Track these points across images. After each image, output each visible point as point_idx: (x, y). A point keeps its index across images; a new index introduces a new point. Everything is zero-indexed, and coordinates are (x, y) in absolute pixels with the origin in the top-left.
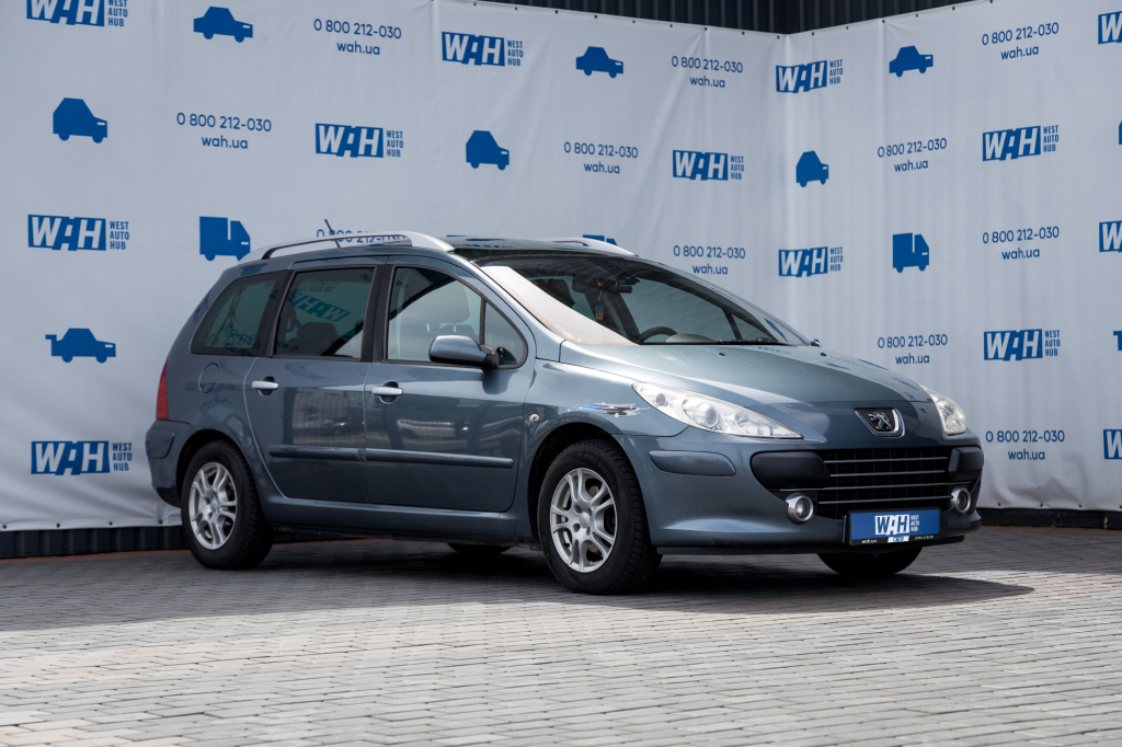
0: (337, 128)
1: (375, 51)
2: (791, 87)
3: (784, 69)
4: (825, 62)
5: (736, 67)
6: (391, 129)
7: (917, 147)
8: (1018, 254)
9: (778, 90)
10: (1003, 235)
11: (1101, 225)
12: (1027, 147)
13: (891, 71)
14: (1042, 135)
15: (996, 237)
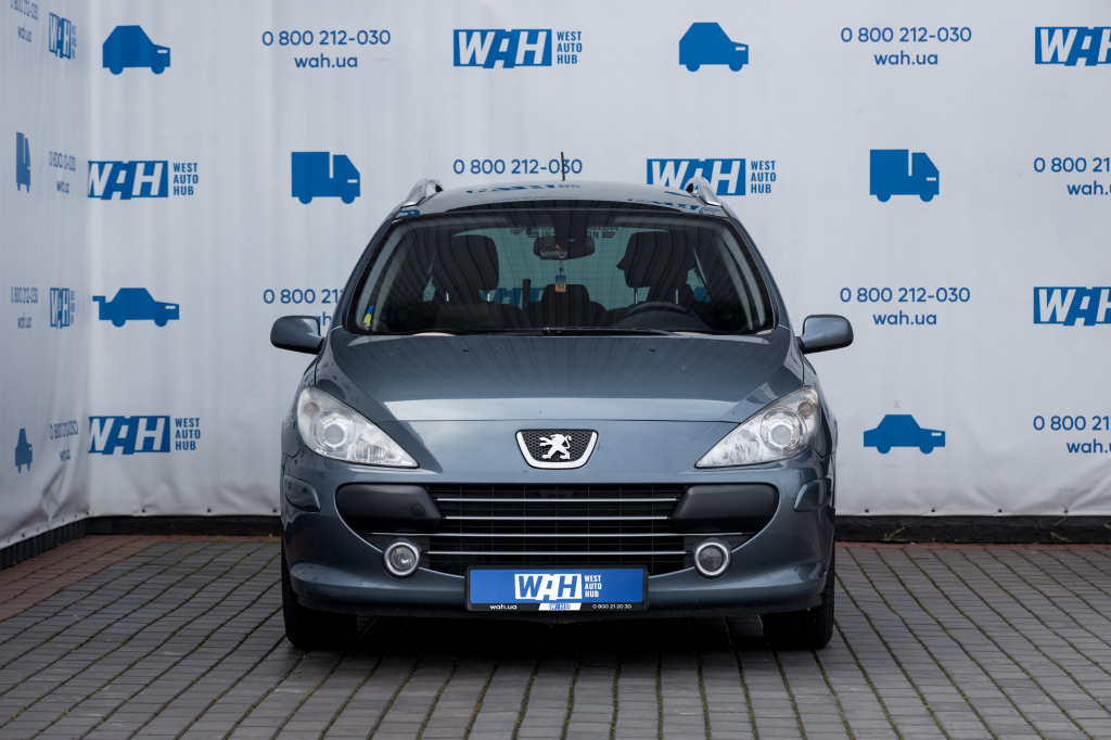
7: (336, 37)
12: (530, 54)
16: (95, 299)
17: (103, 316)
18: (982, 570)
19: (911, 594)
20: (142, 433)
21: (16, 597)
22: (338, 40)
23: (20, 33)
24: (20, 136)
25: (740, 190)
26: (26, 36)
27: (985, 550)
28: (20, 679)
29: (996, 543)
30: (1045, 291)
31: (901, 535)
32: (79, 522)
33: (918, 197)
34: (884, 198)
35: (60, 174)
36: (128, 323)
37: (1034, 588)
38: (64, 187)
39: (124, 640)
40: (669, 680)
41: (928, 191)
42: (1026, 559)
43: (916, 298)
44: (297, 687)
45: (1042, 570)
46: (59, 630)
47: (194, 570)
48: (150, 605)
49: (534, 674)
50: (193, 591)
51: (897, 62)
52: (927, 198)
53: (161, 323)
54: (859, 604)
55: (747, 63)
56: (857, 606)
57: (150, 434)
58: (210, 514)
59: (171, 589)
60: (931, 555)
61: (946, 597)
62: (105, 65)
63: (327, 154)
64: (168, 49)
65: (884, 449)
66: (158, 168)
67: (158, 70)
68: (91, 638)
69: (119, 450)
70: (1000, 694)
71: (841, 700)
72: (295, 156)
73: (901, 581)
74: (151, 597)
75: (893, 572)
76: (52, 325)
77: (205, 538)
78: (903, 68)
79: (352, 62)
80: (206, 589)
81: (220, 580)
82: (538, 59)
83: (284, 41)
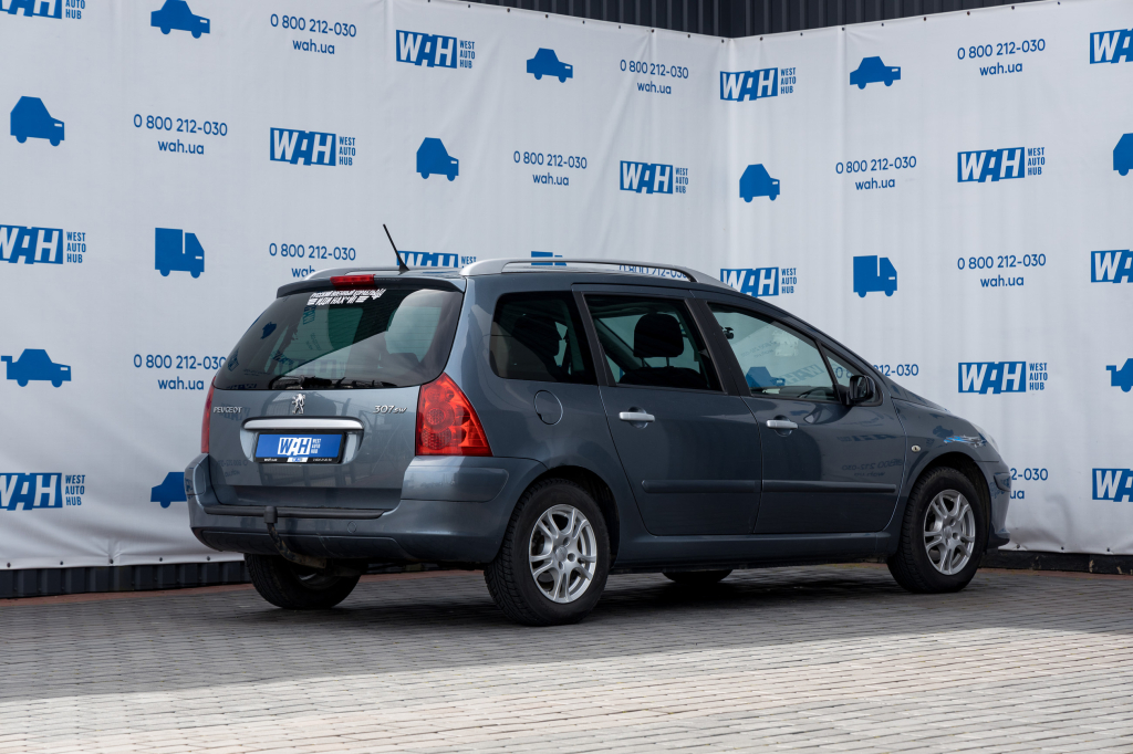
0: (291, 132)
1: (330, 50)
2: (736, 94)
3: (728, 75)
4: (776, 70)
5: (681, 72)
6: (344, 135)
7: (882, 164)
8: (998, 281)
9: (722, 97)
10: (981, 261)
11: (1093, 254)
12: (1009, 169)
13: (852, 83)
14: (1027, 157)
15: (974, 263)
22: (882, 166)
79: (891, 183)
83: (849, 169)
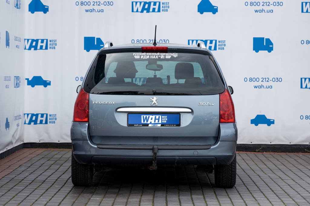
16: (26, 79)
17: (28, 84)
18: (288, 161)
19: (269, 168)
20: (39, 118)
21: (7, 168)
22: (98, 4)
23: (6, 2)
24: (7, 32)
25: (215, 49)
26: (8, 2)
27: (286, 154)
28: (15, 194)
29: (289, 152)
30: (304, 79)
31: (261, 150)
32: (21, 145)
33: (267, 51)
34: (257, 51)
35: (17, 43)
36: (36, 86)
37: (305, 167)
38: (18, 47)
39: (42, 182)
40: (207, 196)
41: (270, 50)
42: (299, 157)
43: (266, 81)
44: (98, 197)
45: (305, 161)
46: (23, 179)
47: (58, 160)
48: (47, 171)
49: (167, 193)
50: (59, 166)
51: (261, 12)
52: (270, 51)
53: (45, 86)
54: (255, 171)
55: (217, 12)
56: (255, 172)
57: (42, 119)
58: (59, 142)
59: (52, 166)
60: (271, 156)
61: (280, 169)
62: (29, 11)
63: (94, 37)
64: (48, 6)
65: (256, 125)
66: (45, 41)
67: (45, 12)
68: (33, 181)
69: (32, 123)
70: (305, 201)
71: (259, 202)
72: (85, 38)
73: (265, 164)
74: (47, 168)
75: (262, 161)
76: (15, 87)
77: (58, 149)
78: (263, 13)
79: (102, 11)
80: (62, 165)
81: (66, 163)
82: (156, 10)
83: (82, 4)
